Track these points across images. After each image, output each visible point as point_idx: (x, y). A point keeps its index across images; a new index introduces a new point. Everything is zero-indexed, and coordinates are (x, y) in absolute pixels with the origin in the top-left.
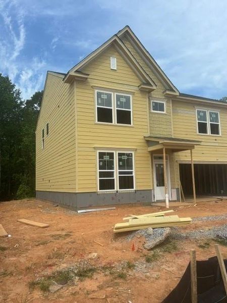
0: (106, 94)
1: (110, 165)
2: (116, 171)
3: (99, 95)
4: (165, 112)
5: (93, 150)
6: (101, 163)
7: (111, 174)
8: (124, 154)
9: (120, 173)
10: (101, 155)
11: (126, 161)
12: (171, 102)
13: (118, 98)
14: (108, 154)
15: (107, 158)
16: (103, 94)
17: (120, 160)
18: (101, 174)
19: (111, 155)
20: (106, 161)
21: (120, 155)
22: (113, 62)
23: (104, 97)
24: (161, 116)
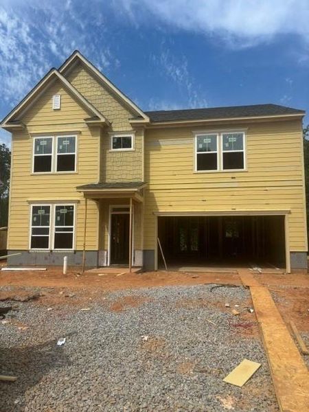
0: (45, 140)
1: (45, 220)
2: (52, 227)
3: (37, 142)
4: (132, 149)
5: (27, 204)
6: (35, 219)
7: (47, 231)
8: (62, 207)
9: (57, 229)
10: (35, 209)
11: (66, 217)
12: (143, 133)
13: (60, 141)
14: (43, 208)
15: (41, 212)
16: (42, 140)
17: (57, 214)
18: (34, 231)
19: (47, 209)
20: (40, 216)
21: (58, 208)
22: (56, 101)
23: (44, 143)
24: (125, 155)
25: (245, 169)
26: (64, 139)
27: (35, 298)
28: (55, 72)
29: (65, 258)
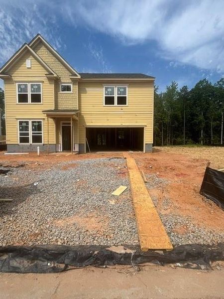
0: (24, 85)
1: (27, 128)
2: (30, 132)
3: (19, 86)
4: (71, 92)
5: (15, 120)
6: (21, 128)
7: (28, 134)
8: (36, 122)
9: (33, 133)
10: (21, 123)
11: (38, 127)
12: (77, 84)
13: (32, 86)
14: (25, 122)
15: (24, 124)
16: (22, 85)
17: (33, 125)
18: (21, 134)
19: (27, 123)
20: (24, 126)
21: (33, 122)
22: (28, 62)
23: (23, 87)
24: (68, 95)
25: (127, 105)
26: (34, 85)
27: (22, 166)
28: (26, 45)
29: (38, 147)
